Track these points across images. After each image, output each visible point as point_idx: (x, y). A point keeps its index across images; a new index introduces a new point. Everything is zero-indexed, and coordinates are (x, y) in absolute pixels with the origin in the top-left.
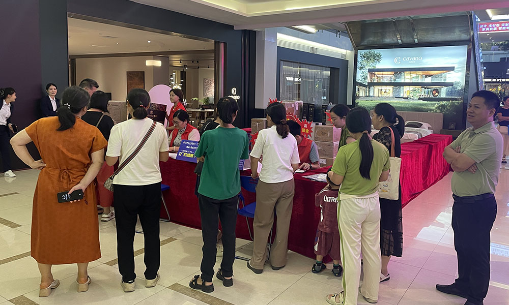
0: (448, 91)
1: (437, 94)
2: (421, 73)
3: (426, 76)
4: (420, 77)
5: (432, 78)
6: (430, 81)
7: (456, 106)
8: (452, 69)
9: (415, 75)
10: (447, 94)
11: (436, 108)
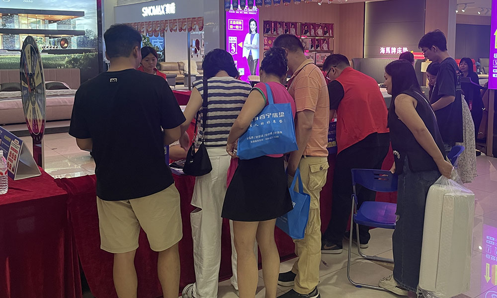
0: (80, 41)
1: (66, 45)
2: (42, 17)
3: (50, 22)
4: (41, 23)
5: (58, 24)
6: (56, 29)
7: (90, 59)
8: (81, 14)
9: (34, 20)
10: (78, 45)
11: (67, 62)
